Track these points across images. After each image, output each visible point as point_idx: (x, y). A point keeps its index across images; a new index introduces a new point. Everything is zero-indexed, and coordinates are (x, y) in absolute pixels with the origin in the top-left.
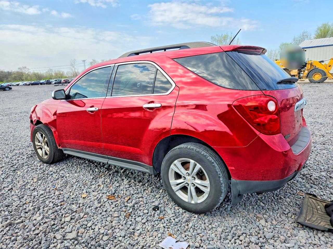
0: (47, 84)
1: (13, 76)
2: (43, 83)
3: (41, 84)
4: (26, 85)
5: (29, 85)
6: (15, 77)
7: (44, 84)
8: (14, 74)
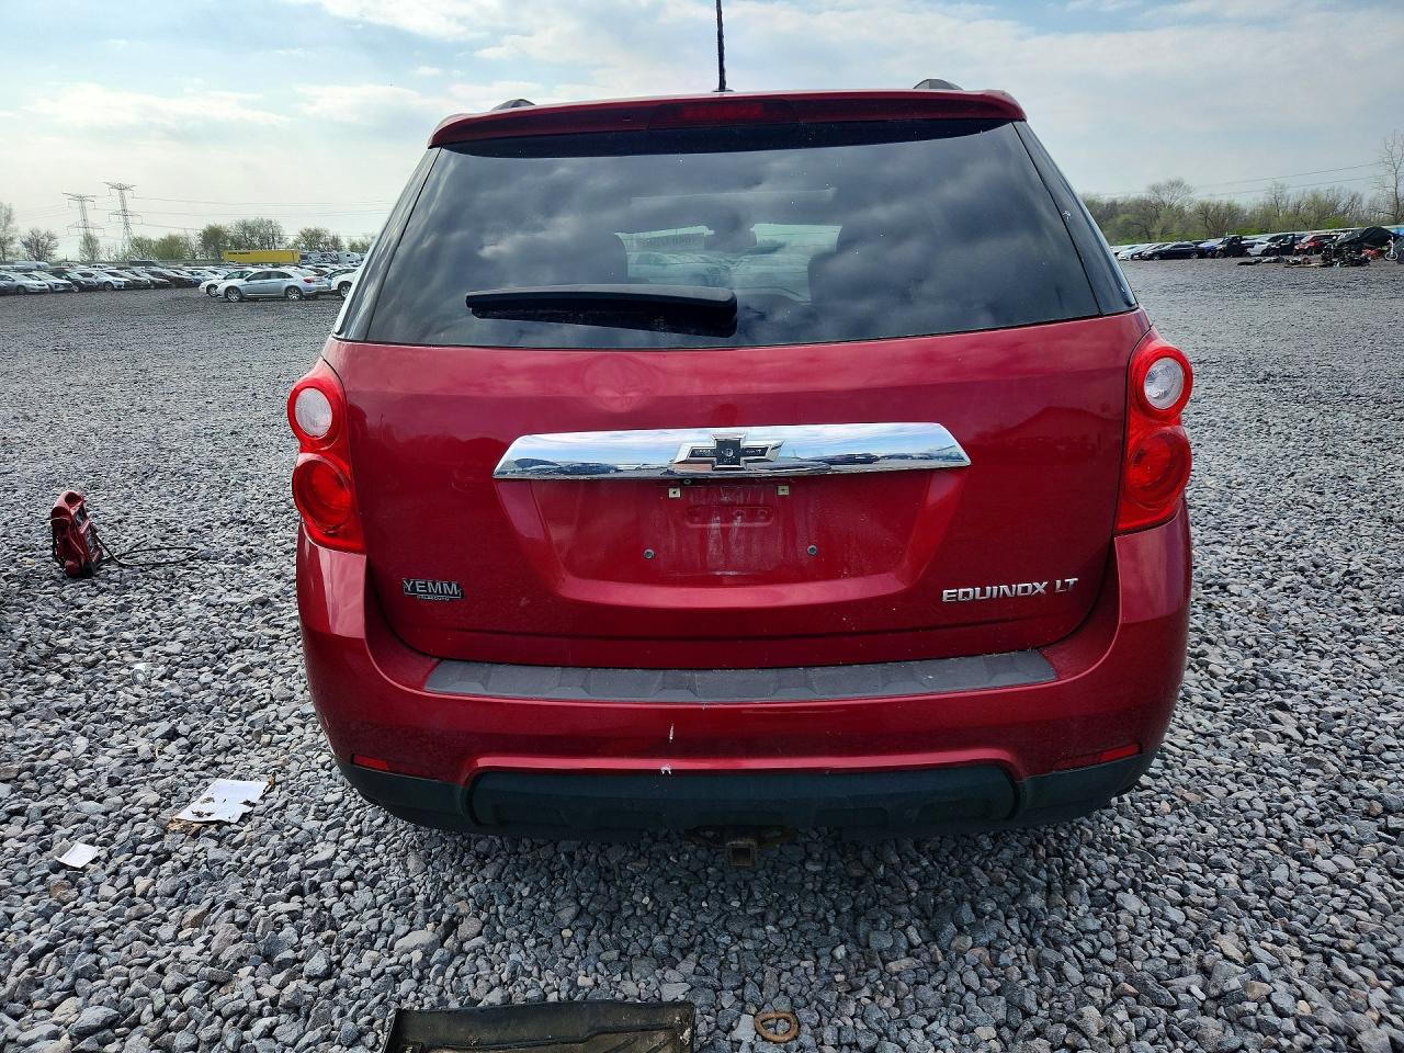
0: (1225, 253)
1: (1120, 220)
2: (1209, 251)
3: (1203, 254)
4: (1141, 257)
5: (1151, 257)
6: (1128, 223)
7: (1213, 257)
8: (1128, 212)
